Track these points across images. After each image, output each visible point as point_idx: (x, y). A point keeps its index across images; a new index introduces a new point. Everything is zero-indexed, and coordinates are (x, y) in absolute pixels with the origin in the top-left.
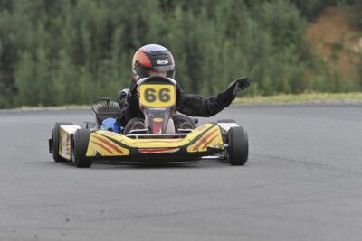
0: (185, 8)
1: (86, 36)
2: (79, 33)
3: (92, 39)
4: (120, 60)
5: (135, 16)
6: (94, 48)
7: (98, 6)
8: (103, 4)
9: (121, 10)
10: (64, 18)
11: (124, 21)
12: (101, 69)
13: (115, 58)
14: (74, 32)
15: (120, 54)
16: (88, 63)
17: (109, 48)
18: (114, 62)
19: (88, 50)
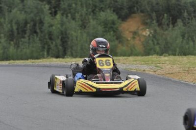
0: (63, 14)
1: (15, 27)
2: (12, 26)
3: (17, 29)
4: (29, 39)
5: (38, 18)
6: (18, 33)
7: (21, 13)
8: (23, 12)
9: (32, 15)
10: (5, 19)
11: (33, 20)
12: (21, 43)
13: (27, 38)
14: (9, 25)
15: (29, 36)
16: (15, 40)
17: (25, 33)
18: (26, 40)
19: (16, 34)
